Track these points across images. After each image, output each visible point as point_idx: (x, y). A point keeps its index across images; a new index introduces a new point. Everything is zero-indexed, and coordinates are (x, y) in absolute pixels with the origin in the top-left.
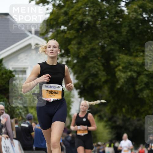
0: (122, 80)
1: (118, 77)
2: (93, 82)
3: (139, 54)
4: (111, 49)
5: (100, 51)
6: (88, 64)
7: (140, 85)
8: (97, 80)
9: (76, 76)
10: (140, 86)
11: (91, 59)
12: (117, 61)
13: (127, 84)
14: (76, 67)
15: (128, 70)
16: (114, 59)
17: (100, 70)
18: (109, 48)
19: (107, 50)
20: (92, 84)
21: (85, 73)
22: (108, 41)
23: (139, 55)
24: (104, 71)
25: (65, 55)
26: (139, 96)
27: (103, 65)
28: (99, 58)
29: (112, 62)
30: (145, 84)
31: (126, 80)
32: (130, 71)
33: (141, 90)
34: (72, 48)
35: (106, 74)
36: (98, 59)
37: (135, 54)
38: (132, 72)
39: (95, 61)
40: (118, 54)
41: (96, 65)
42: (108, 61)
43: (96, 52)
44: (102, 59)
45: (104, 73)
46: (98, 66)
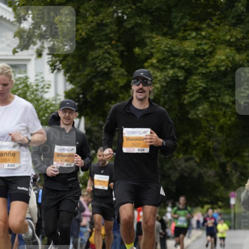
0: (158, 85)
2: (102, 88)
3: (189, 35)
4: (137, 24)
5: (115, 28)
6: (93, 54)
7: (191, 94)
8: (110, 83)
10: (190, 97)
11: (97, 44)
12: (148, 48)
13: (166, 92)
14: (69, 59)
15: (168, 66)
16: (142, 44)
17: (114, 65)
18: (133, 22)
19: (129, 26)
20: (100, 92)
21: (88, 70)
22: (130, 7)
23: (189, 38)
24: (121, 66)
26: (190, 116)
27: (121, 55)
28: (114, 42)
29: (137, 50)
30: (201, 92)
31: (164, 84)
32: (173, 67)
33: (194, 105)
35: (126, 73)
36: (110, 44)
37: (180, 34)
38: (176, 70)
39: (106, 47)
40: (150, 34)
41: (106, 55)
42: (130, 48)
43: (108, 31)
44: (119, 44)
45: (123, 70)
46: (111, 58)
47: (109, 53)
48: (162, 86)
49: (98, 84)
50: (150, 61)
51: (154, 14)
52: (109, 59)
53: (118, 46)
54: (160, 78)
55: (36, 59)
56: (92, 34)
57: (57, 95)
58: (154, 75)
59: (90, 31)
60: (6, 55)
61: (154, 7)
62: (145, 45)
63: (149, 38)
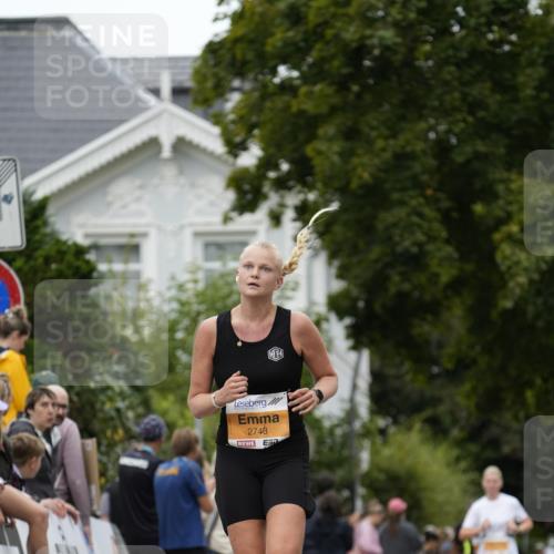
0: (522, 279)
1: (503, 268)
2: (406, 286)
4: (477, 156)
5: (432, 162)
6: (387, 217)
8: (422, 278)
9: (336, 263)
11: (396, 196)
12: (501, 202)
13: (539, 293)
14: (337, 229)
16: (489, 195)
17: (432, 238)
18: (468, 149)
19: (460, 159)
20: (401, 296)
21: (375, 252)
22: (464, 121)
24: (448, 241)
25: (291, 183)
27: (446, 218)
28: (429, 192)
29: (479, 208)
31: (536, 276)
34: (319, 153)
35: (456, 255)
36: (423, 195)
39: (414, 203)
40: (505, 175)
41: (415, 219)
42: (463, 202)
43: (417, 167)
44: (441, 195)
45: (449, 250)
46: (425, 225)
47: (420, 215)
48: (531, 282)
49: (396, 278)
50: (505, 229)
51: (515, 132)
52: (419, 226)
53: (437, 200)
54: (525, 264)
55: (268, 230)
56: (382, 175)
57: (311, 303)
58: (515, 259)
59: (380, 170)
60: (208, 224)
61: (514, 118)
62: (495, 196)
63: (503, 181)
